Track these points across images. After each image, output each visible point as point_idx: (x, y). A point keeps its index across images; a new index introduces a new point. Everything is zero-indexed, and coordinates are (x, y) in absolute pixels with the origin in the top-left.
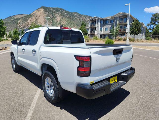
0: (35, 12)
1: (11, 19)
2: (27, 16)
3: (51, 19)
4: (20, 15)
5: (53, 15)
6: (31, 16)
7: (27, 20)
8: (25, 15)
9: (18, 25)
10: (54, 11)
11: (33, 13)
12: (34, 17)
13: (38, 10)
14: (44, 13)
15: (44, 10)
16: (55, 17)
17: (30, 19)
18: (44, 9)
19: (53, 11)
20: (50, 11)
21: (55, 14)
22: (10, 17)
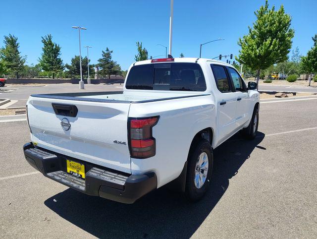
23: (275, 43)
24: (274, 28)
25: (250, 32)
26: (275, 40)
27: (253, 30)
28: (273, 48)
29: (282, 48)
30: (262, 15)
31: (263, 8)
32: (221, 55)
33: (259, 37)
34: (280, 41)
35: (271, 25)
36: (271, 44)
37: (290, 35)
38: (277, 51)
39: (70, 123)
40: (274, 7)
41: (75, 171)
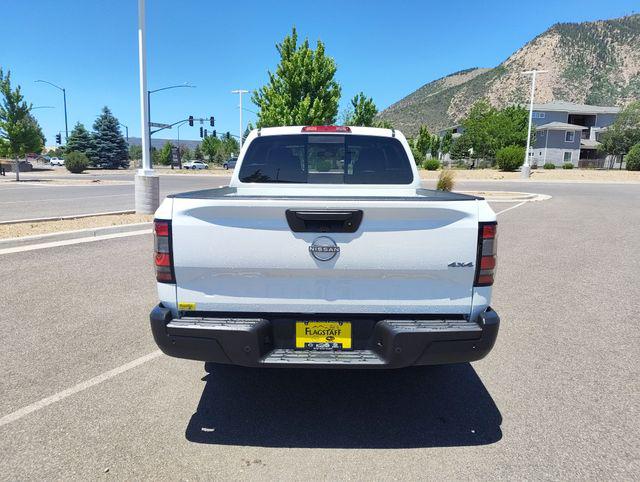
0: (522, 53)
1: (431, 92)
2: (487, 74)
3: (592, 73)
4: (463, 72)
5: (601, 57)
6: (501, 71)
7: (485, 88)
8: (479, 72)
9: (450, 112)
10: (613, 37)
11: (513, 58)
12: (514, 75)
13: (533, 43)
14: (559, 51)
15: (561, 41)
16: (613, 61)
17: (498, 85)
18: (563, 35)
19: (605, 36)
20: (592, 40)
21: (613, 49)
22: (427, 85)
23: (318, 103)
24: (313, 81)
25: (272, 81)
26: (317, 99)
27: (277, 78)
28: (315, 113)
29: (327, 114)
30: (289, 54)
31: (289, 41)
32: (191, 117)
33: (289, 91)
34: (325, 101)
35: (309, 72)
36: (311, 106)
37: (337, 94)
38: (320, 118)
39: (338, 245)
40: (307, 42)
41: (322, 340)
